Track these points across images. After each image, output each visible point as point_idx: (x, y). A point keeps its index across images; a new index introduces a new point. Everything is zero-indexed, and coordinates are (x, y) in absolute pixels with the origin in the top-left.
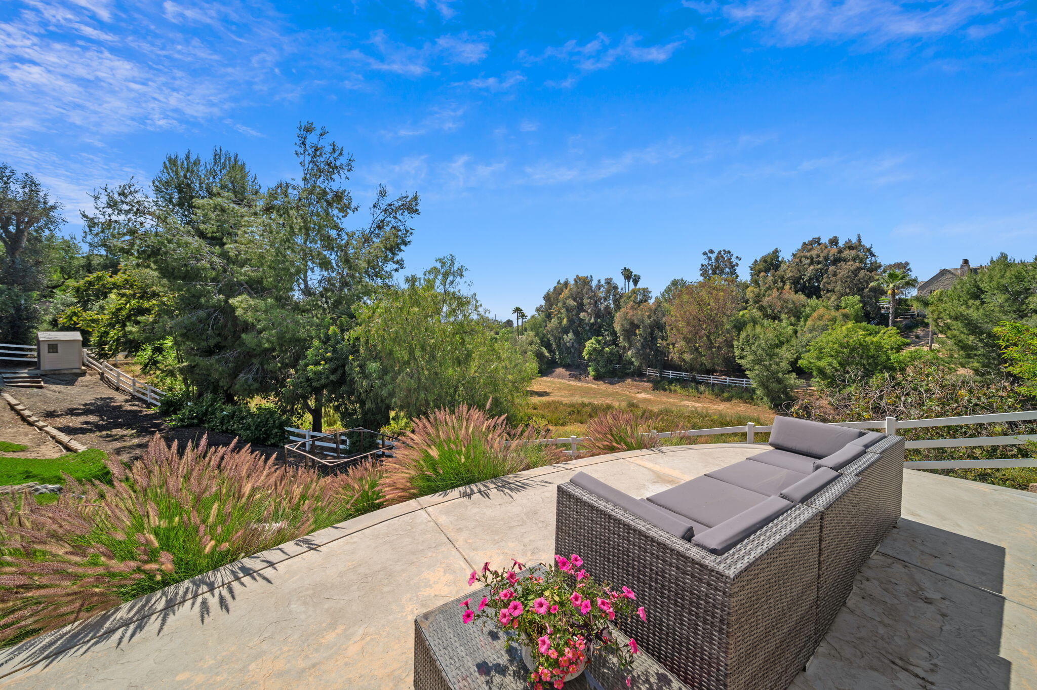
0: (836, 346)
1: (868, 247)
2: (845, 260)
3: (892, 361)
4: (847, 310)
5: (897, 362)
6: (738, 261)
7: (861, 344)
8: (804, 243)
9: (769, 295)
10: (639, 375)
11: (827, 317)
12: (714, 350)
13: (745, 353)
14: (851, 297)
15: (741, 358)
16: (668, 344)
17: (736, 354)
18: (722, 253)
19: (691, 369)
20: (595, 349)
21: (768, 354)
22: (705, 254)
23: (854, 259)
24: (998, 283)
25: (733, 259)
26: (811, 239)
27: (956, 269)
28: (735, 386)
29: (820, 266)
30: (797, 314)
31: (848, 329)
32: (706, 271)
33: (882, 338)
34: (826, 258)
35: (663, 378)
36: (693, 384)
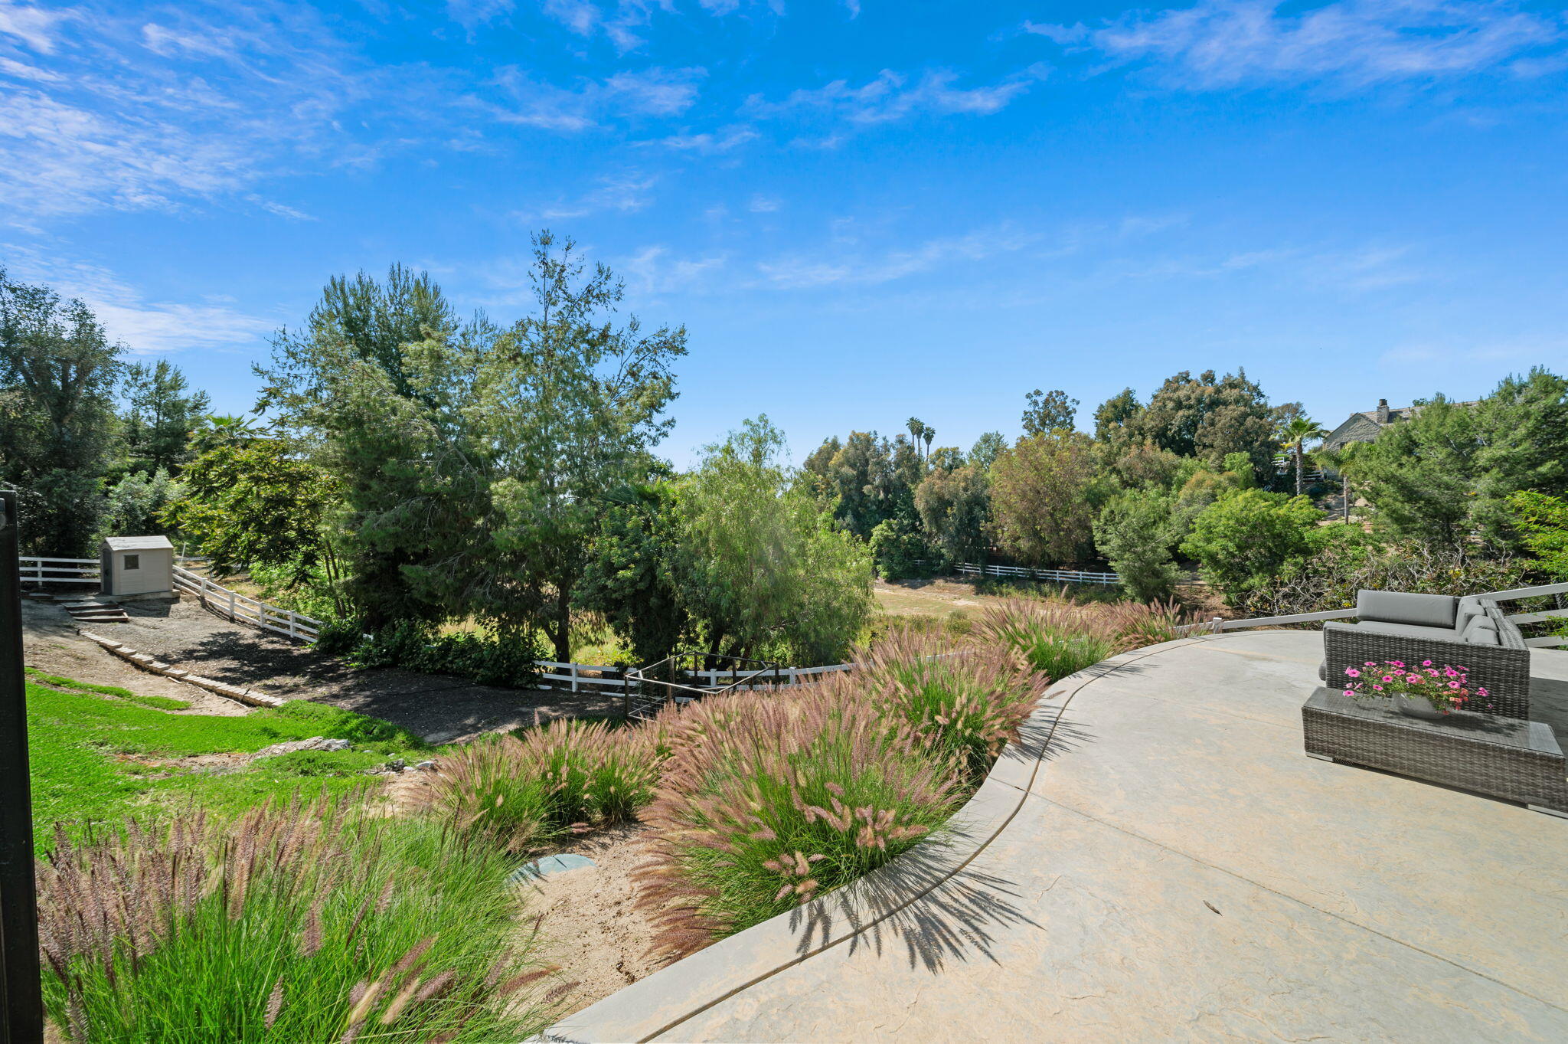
0: (1231, 523)
1: (1255, 384)
2: (1225, 403)
3: (1306, 540)
4: (1233, 473)
5: (1313, 541)
6: (1075, 406)
7: (1264, 519)
8: (1168, 381)
9: (1126, 454)
10: (952, 573)
11: (1208, 482)
12: (1062, 533)
13: (1109, 537)
14: (1237, 455)
15: (1104, 543)
16: (994, 528)
17: (1095, 539)
18: (1054, 395)
19: (1029, 562)
20: (886, 538)
21: (1140, 537)
22: (1028, 396)
23: (1237, 402)
24: (1438, 433)
25: (1068, 403)
26: (1176, 374)
27: (1372, 413)
28: (1092, 584)
29: (1191, 412)
30: (1166, 480)
31: (1245, 499)
32: (1031, 420)
33: (1290, 510)
34: (1199, 401)
35: (987, 577)
36: (1033, 584)
